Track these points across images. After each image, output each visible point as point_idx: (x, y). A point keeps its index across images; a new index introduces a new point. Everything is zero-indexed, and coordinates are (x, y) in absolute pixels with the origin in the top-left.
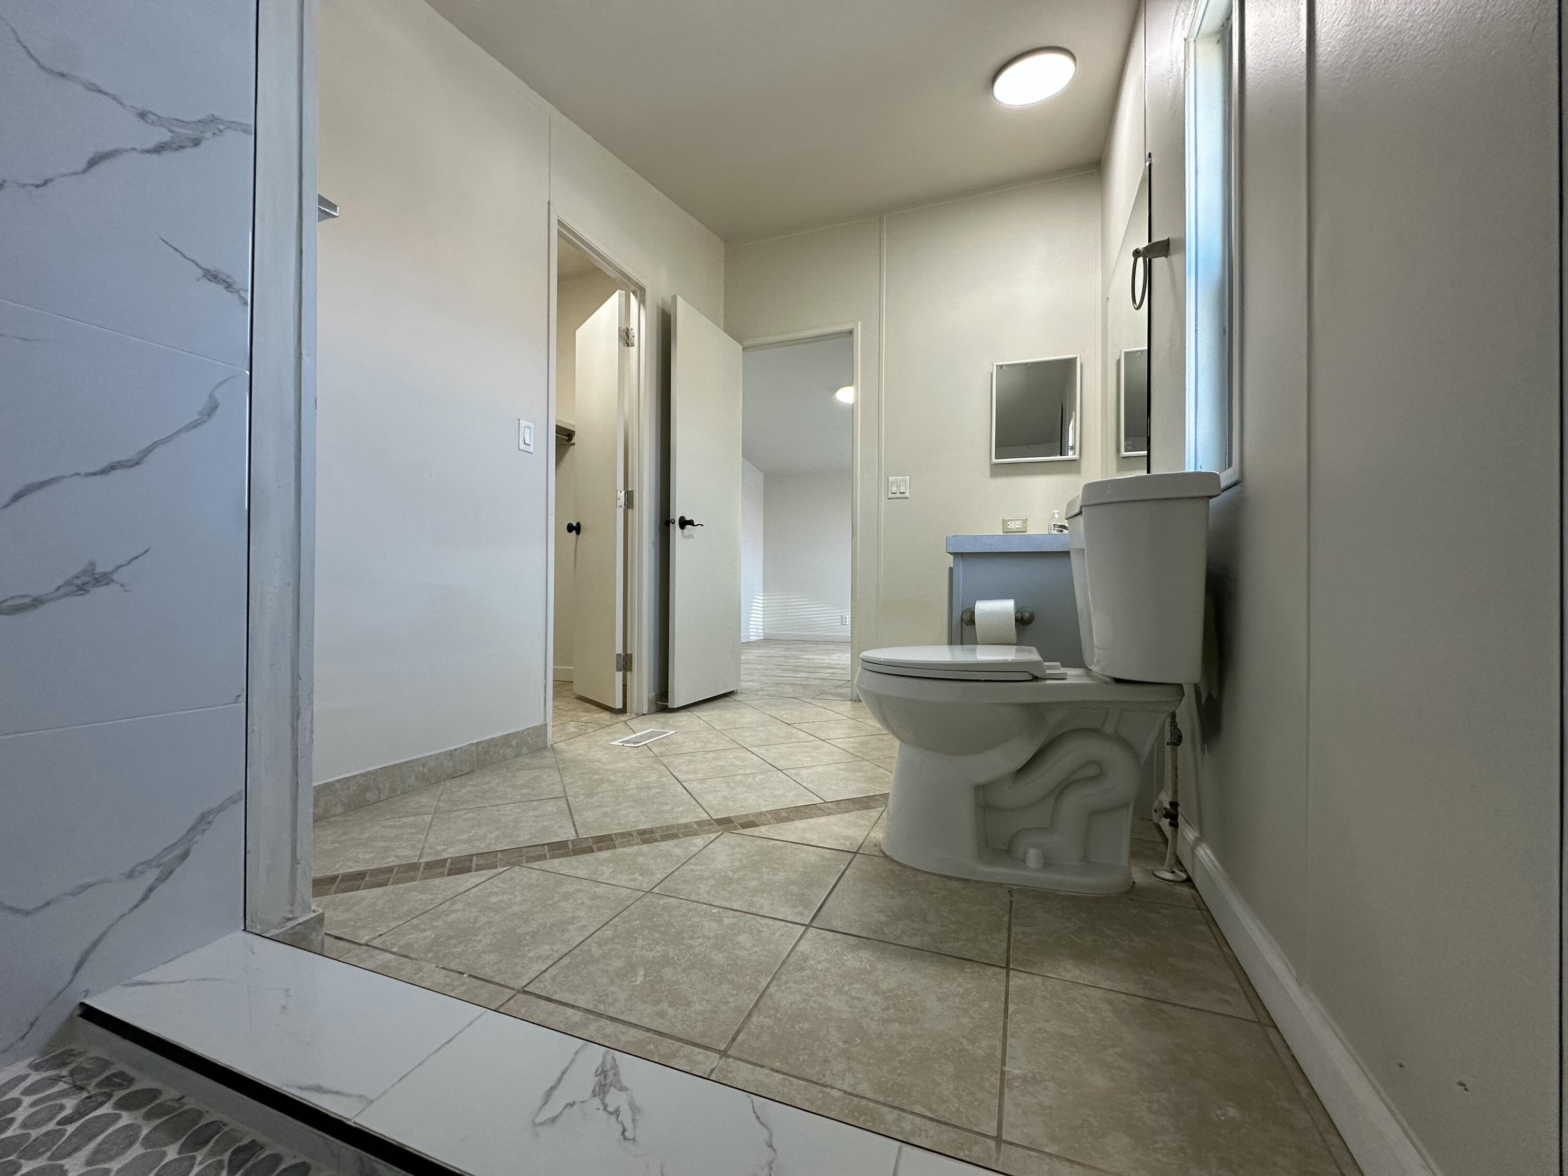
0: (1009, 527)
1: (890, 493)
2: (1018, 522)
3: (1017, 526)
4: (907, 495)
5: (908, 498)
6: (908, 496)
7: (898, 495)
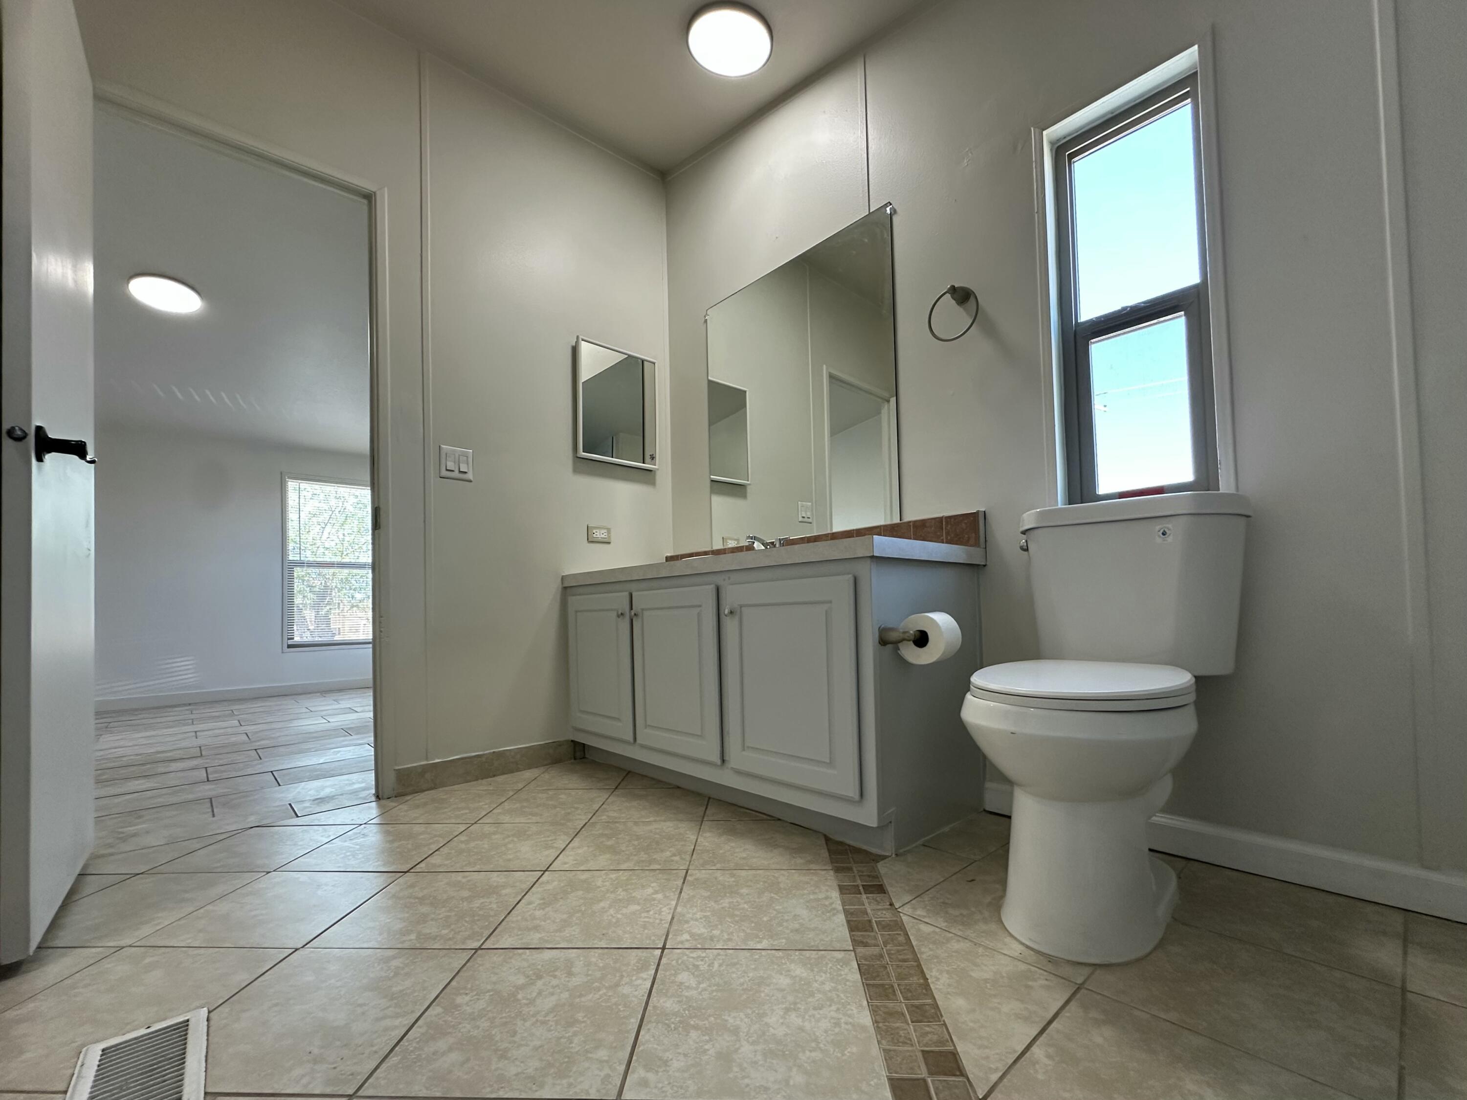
0: (594, 535)
1: (443, 469)
2: (603, 531)
3: (603, 536)
4: (470, 476)
5: (471, 481)
6: (472, 479)
7: (456, 474)
